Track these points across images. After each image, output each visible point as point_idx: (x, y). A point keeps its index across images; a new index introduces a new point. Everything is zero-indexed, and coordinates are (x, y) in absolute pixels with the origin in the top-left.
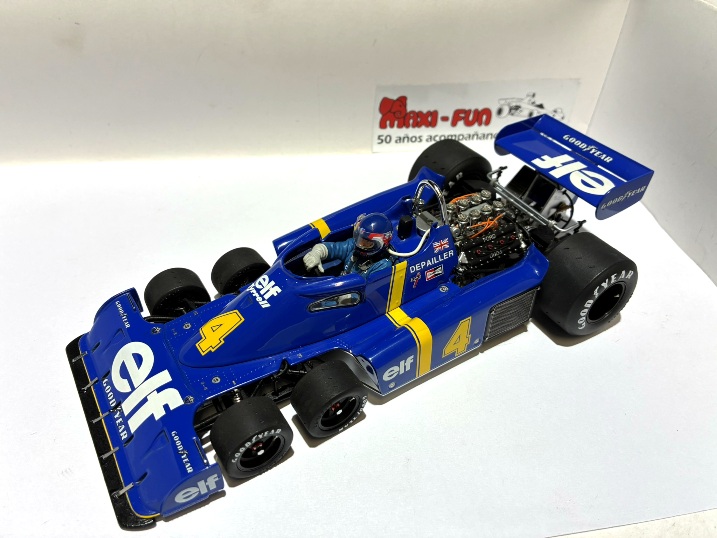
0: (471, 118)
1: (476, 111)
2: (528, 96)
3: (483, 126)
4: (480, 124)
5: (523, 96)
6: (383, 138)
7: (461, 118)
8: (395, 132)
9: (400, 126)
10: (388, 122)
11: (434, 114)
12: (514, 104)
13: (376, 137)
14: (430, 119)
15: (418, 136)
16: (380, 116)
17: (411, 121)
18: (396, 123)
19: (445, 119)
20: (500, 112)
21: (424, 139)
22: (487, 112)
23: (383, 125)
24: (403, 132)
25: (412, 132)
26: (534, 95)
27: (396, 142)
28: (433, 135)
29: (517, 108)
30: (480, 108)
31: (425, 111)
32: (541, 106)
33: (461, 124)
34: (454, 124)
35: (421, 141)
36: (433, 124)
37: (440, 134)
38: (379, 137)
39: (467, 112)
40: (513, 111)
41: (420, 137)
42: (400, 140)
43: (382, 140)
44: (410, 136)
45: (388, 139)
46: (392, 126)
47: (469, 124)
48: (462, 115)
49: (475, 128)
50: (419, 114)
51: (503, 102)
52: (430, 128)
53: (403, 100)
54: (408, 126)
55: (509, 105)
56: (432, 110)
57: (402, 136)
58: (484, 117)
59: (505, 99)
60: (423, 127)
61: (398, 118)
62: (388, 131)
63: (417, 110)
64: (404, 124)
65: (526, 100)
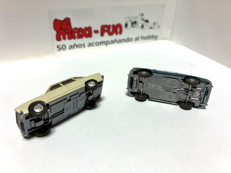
0: (111, 30)
1: (113, 26)
2: (140, 15)
3: (119, 35)
4: (117, 34)
5: (137, 15)
6: (61, 47)
7: (105, 31)
8: (68, 42)
9: (69, 38)
10: (62, 37)
11: (89, 29)
12: (133, 21)
13: (56, 47)
14: (87, 32)
15: (82, 43)
16: (55, 33)
17: (76, 35)
18: (67, 36)
19: (96, 32)
20: (126, 25)
21: (86, 45)
22: (119, 26)
23: (58, 39)
24: (72, 42)
25: (78, 41)
26: (143, 15)
27: (69, 48)
28: (91, 42)
29: (135, 23)
30: (116, 23)
31: (83, 27)
32: (147, 21)
33: (106, 34)
34: (102, 35)
35: (84, 47)
36: (90, 35)
37: (95, 41)
38: (58, 47)
39: (108, 27)
40: (133, 25)
41: (84, 44)
42: (71, 47)
43: (60, 48)
44: (77, 44)
45: (64, 47)
46: (64, 39)
47: (110, 34)
48: (106, 29)
49: (114, 37)
50: (80, 30)
51: (127, 19)
52: (89, 39)
53: (67, 21)
54: (74, 38)
55: (130, 21)
56: (87, 26)
57: (72, 44)
58: (119, 30)
59: (128, 18)
60: (84, 38)
61: (67, 33)
62: (62, 42)
63: (78, 27)
64: (72, 37)
65: (140, 17)
